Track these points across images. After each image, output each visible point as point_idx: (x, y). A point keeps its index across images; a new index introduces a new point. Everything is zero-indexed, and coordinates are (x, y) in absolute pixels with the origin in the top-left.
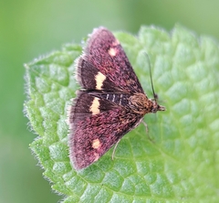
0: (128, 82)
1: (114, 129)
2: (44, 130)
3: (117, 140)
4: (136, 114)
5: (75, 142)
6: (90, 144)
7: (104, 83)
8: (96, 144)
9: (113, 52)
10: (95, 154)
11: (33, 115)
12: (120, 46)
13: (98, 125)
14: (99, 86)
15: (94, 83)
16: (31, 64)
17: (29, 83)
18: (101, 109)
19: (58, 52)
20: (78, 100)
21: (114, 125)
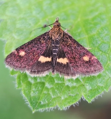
0: (42, 41)
1: (75, 48)
2: (77, 94)
3: (81, 46)
4: (64, 35)
5: (87, 72)
6: (87, 62)
7: (46, 57)
8: (86, 58)
9: (22, 53)
10: (92, 59)
11: (69, 102)
12: (17, 49)
13: (74, 58)
14: (49, 59)
15: (47, 63)
16: (32, 109)
17: (47, 108)
18: (64, 57)
19: (23, 92)
20: (60, 72)
21: (73, 48)
